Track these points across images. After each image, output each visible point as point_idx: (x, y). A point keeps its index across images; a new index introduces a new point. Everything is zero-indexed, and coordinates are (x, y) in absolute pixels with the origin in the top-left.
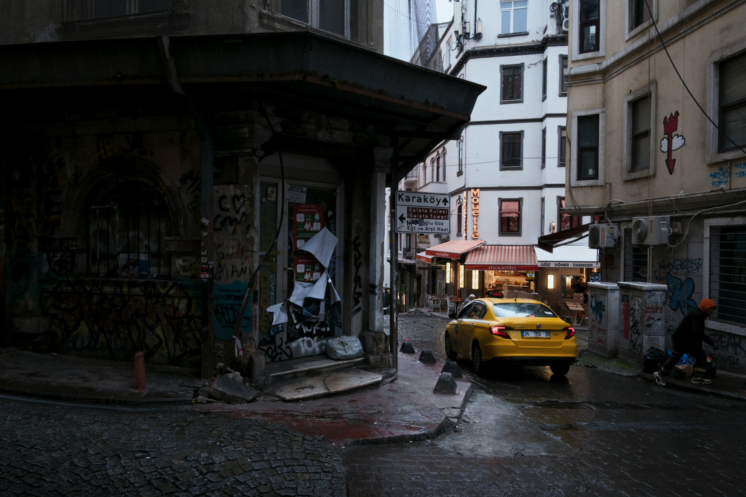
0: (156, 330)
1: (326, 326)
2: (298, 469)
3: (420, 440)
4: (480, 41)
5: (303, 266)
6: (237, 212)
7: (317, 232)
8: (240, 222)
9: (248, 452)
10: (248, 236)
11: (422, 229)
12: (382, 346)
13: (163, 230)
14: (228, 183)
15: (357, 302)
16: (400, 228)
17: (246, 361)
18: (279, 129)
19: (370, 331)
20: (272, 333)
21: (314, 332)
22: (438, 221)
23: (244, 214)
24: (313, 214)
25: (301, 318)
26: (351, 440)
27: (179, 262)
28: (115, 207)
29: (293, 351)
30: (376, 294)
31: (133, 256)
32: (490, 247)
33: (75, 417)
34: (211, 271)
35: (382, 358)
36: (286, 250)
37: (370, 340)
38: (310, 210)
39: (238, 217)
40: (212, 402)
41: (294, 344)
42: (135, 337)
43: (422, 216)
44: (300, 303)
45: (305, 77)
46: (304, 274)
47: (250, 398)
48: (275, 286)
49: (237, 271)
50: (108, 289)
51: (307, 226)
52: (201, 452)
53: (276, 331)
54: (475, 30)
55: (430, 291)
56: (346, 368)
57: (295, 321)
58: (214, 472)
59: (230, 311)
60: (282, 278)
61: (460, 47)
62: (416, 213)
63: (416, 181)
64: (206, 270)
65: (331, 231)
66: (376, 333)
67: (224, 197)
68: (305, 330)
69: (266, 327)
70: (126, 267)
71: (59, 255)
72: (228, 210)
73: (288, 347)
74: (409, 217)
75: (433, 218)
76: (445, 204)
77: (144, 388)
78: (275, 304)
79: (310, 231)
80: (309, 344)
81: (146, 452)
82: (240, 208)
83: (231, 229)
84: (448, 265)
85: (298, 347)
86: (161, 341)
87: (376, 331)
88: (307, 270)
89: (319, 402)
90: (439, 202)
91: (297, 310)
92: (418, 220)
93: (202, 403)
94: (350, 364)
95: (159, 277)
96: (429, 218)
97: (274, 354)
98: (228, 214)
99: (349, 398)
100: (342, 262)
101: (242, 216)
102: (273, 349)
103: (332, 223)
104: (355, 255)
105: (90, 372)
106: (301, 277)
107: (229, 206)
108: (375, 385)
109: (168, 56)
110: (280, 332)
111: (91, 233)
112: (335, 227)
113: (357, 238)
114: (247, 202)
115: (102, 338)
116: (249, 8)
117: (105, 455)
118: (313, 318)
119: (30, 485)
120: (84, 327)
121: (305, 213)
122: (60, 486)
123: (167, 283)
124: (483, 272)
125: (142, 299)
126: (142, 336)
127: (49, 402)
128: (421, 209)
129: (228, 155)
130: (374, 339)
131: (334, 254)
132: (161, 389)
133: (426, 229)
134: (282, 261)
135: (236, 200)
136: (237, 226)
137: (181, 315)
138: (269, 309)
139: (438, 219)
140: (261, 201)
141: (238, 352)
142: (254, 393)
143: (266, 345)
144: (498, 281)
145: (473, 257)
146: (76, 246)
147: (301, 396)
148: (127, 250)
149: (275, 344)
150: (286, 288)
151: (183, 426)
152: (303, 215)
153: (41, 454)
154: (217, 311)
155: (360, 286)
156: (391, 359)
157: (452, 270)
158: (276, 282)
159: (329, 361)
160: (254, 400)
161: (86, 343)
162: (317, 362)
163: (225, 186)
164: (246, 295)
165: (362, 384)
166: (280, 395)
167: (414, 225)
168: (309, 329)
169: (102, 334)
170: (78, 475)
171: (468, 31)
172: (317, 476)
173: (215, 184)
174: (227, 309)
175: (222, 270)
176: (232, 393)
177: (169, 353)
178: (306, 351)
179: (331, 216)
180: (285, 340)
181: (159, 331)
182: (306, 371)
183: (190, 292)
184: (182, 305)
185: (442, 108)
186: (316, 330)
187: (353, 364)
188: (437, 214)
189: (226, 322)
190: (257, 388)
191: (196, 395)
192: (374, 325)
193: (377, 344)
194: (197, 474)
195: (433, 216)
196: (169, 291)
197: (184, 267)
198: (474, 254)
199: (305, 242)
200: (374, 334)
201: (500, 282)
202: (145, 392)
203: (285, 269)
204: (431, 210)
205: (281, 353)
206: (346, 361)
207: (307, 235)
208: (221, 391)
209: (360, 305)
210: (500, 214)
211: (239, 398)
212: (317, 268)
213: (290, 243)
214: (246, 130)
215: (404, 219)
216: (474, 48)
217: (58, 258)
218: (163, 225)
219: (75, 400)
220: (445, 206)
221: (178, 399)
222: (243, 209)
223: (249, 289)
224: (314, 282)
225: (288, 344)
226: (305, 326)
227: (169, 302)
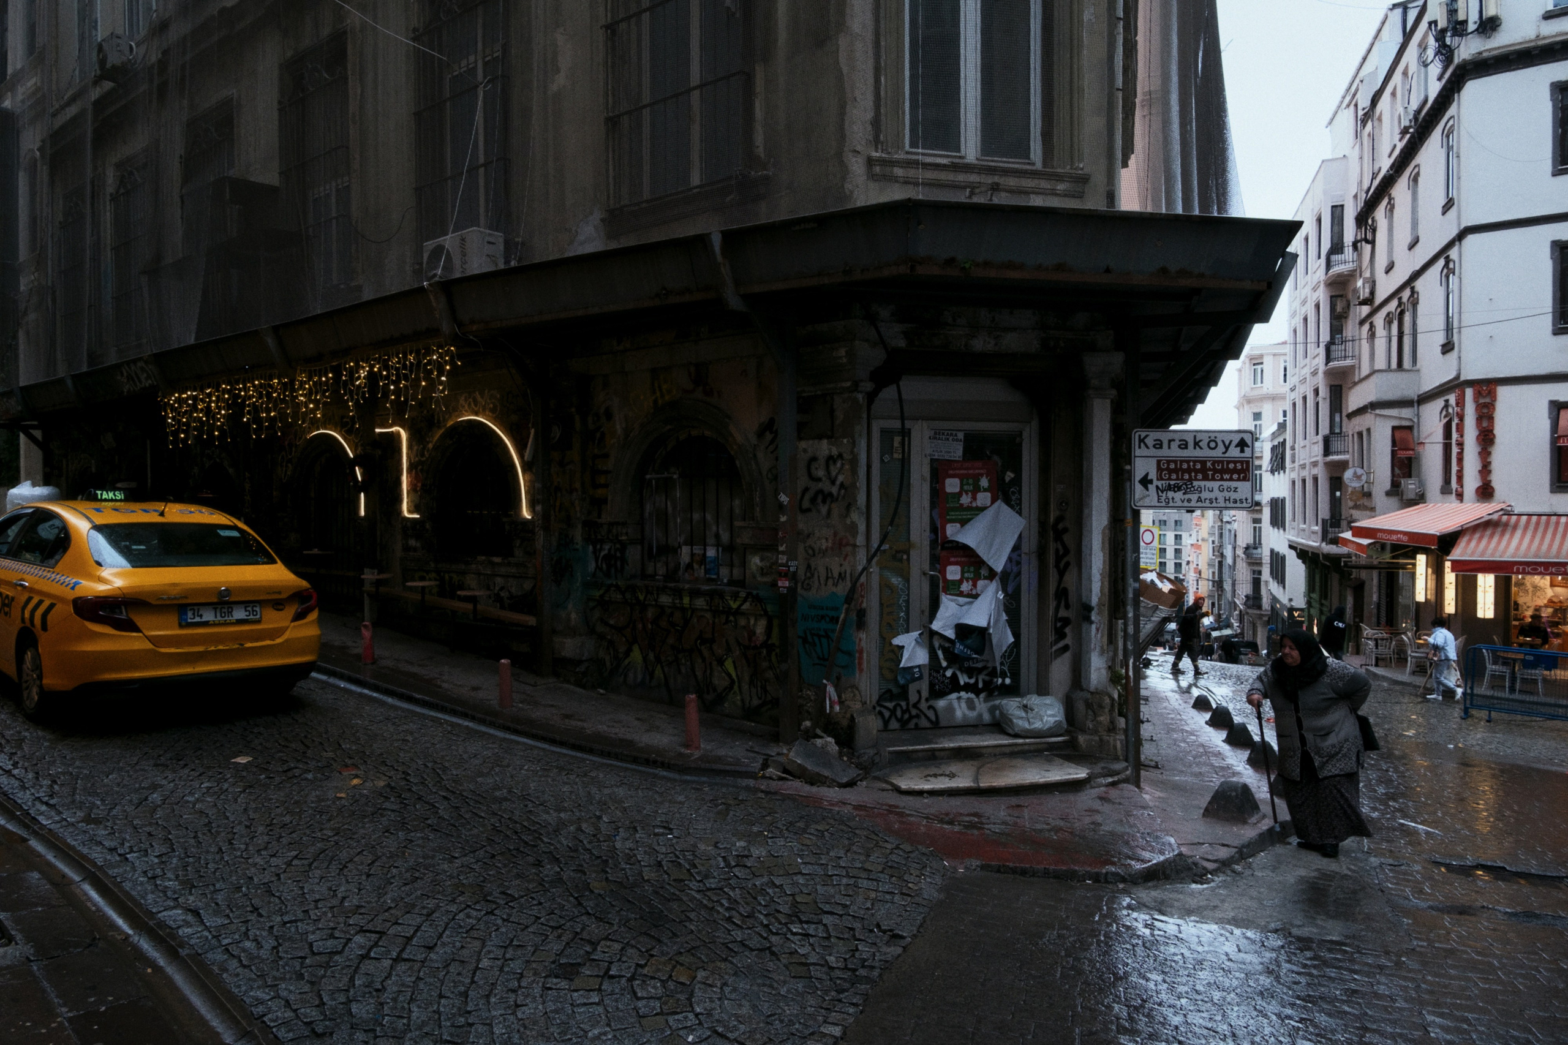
0: (726, 663)
1: (1003, 675)
2: (865, 883)
3: (1107, 882)
4: (1495, 34)
5: (958, 568)
6: (833, 482)
7: (983, 509)
8: (837, 499)
9: (802, 850)
10: (848, 522)
11: (1189, 501)
12: (1104, 719)
13: (737, 511)
14: (820, 437)
15: (1061, 635)
16: (1140, 499)
17: (845, 723)
18: (902, 343)
19: (1082, 690)
20: (902, 681)
21: (981, 685)
22: (1226, 484)
23: (842, 485)
24: (977, 478)
25: (953, 659)
26: (978, 863)
27: (755, 561)
28: (675, 476)
29: (939, 713)
30: (1092, 622)
31: (697, 550)
32: (1524, 518)
33: (601, 776)
34: (794, 577)
35: (1101, 740)
36: (926, 543)
37: (1080, 706)
38: (971, 472)
39: (834, 490)
40: (787, 779)
41: (941, 703)
42: (699, 674)
43: (1190, 476)
44: (950, 634)
45: (912, 268)
46: (961, 582)
47: (845, 780)
48: (907, 602)
49: (833, 578)
50: (665, 600)
51: (965, 500)
52: (739, 840)
53: (908, 677)
54: (1481, 12)
55: (1383, 620)
56: (1030, 751)
57: (944, 664)
58: (746, 866)
59: (824, 641)
60: (920, 589)
61: (1446, 53)
62: (1176, 471)
63: (1353, 367)
64: (785, 575)
65: (1012, 507)
66: (1092, 693)
67: (814, 459)
68: (963, 679)
69: (892, 671)
70: (689, 566)
71: (607, 547)
72: (819, 480)
73: (930, 707)
74: (1160, 478)
75: (1213, 479)
76: (1242, 451)
77: (698, 748)
78: (907, 632)
79: (969, 508)
80: (971, 705)
81: (671, 829)
82: (836, 477)
83: (824, 510)
84: (1421, 559)
85: (950, 709)
86: (733, 681)
87: (1092, 689)
88: (966, 575)
89: (955, 803)
90: (1227, 448)
91: (947, 645)
92: (1180, 483)
93: (771, 778)
94: (1040, 747)
95: (732, 582)
96: (1206, 478)
97: (906, 716)
98: (820, 485)
99: (1014, 800)
100: (1035, 562)
101: (840, 490)
102: (905, 708)
103: (1014, 493)
104: (1057, 550)
105: (638, 719)
106: (953, 588)
107: (821, 473)
108: (1073, 786)
109: (719, 258)
110: (914, 680)
111: (647, 515)
112: (1020, 500)
113: (1060, 519)
114: (847, 467)
115: (658, 672)
116: (851, 154)
117: (620, 824)
118: (977, 661)
119: (526, 843)
120: (636, 655)
121: (961, 477)
122: (556, 848)
123: (738, 592)
124: (1508, 580)
125: (708, 615)
126: (708, 671)
127: (579, 755)
128: (1188, 462)
129: (819, 393)
130: (1089, 705)
131: (1016, 548)
132: (722, 752)
133: (1199, 500)
134: (919, 560)
135: (831, 462)
136: (834, 505)
137: (758, 643)
138: (897, 641)
139: (1226, 480)
140: (882, 461)
141: (831, 707)
142: (853, 773)
143: (891, 700)
144: (1555, 600)
145: (1473, 544)
146: (627, 534)
147: (927, 787)
148: (690, 542)
149: (907, 699)
150: (926, 603)
151: (730, 805)
152: (957, 481)
153: (548, 813)
154: (805, 640)
155: (1067, 607)
156: (1118, 743)
157: (1430, 571)
158: (908, 595)
159: (1002, 736)
160: (851, 784)
161: (639, 679)
162: (977, 737)
163: (816, 441)
164: (842, 616)
165: (1042, 780)
166: (894, 782)
167: (1171, 494)
168: (970, 678)
169: (659, 666)
170: (581, 841)
171: (1461, 16)
172: (888, 897)
173: (800, 439)
174: (819, 636)
175: (813, 575)
176: (817, 770)
177: (742, 700)
178: (964, 715)
179: (1012, 480)
180: (925, 694)
181: (729, 665)
182: (953, 749)
183: (769, 608)
184: (760, 628)
185: (1202, 275)
186: (984, 681)
187: (1045, 746)
188: (1222, 472)
189: (819, 658)
190: (859, 766)
191: (765, 766)
192: (1088, 679)
193: (1095, 715)
194: (722, 865)
195: (1213, 475)
196: (741, 605)
197: (762, 569)
198: (1477, 536)
199: (962, 526)
200: (1089, 696)
201: (1561, 602)
202: (697, 754)
203: (925, 574)
204: (1209, 464)
205: (917, 716)
206: (1032, 740)
207: (965, 515)
208: (800, 765)
209: (1068, 641)
210: (1554, 440)
211: (827, 778)
212: (984, 572)
213: (934, 529)
214: (842, 352)
215: (1151, 482)
216: (1480, 53)
217: (606, 552)
218: (737, 502)
219: (609, 755)
220: (1242, 455)
221: (738, 768)
222: (841, 478)
223: (846, 606)
224: (976, 597)
225: (931, 703)
226: (962, 672)
227: (742, 622)
